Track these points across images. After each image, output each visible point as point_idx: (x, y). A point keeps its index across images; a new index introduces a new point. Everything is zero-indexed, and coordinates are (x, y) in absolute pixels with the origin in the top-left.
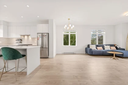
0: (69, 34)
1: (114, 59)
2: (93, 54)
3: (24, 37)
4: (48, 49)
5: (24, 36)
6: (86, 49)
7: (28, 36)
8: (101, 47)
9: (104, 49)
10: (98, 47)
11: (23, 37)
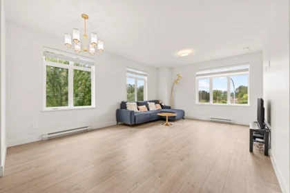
0: (71, 67)
1: (167, 125)
2: (136, 123)
6: (118, 111)
8: (145, 106)
9: (148, 110)
10: (139, 107)
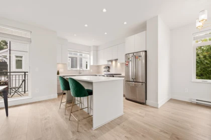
3: (112, 63)
4: (144, 84)
5: (111, 61)
7: (116, 60)
11: (110, 63)
